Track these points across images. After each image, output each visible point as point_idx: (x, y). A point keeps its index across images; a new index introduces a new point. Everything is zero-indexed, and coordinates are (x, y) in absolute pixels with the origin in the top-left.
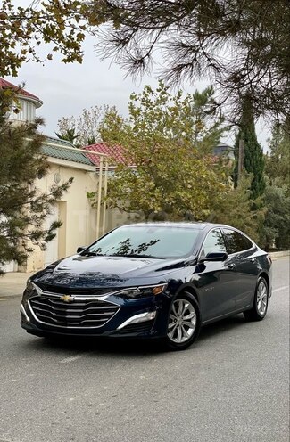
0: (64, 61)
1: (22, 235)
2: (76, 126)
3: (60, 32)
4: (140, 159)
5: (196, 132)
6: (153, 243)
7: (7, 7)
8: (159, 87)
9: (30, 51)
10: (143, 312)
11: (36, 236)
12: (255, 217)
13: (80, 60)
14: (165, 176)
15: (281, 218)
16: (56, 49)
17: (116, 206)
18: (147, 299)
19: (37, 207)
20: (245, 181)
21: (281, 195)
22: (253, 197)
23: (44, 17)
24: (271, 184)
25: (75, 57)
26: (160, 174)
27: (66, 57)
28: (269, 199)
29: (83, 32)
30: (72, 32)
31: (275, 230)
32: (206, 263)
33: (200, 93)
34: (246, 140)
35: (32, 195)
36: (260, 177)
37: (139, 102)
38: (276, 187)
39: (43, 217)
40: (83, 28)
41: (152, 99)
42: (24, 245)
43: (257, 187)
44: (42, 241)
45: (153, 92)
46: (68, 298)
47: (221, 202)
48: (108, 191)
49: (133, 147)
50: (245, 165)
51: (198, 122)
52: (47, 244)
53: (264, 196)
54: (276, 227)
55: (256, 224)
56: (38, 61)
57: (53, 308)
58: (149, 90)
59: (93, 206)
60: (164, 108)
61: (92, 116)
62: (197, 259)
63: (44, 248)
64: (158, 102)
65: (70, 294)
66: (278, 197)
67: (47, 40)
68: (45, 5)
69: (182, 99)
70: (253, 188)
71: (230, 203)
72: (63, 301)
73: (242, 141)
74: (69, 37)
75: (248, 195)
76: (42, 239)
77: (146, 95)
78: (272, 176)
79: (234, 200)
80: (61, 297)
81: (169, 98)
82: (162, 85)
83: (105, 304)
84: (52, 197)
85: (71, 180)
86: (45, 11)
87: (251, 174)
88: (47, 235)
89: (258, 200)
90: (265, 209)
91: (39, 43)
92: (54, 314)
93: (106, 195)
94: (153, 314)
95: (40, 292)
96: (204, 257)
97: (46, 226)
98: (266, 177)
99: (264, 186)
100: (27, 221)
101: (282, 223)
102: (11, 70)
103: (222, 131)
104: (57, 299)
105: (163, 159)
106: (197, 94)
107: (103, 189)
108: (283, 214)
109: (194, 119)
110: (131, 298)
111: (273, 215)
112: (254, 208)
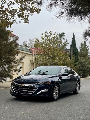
0: (24, 23)
1: (11, 70)
2: (28, 44)
3: (23, 15)
4: (44, 51)
5: (60, 44)
6: (47, 71)
7: (9, 9)
8: (49, 32)
9: (15, 20)
10: (44, 89)
11: (15, 71)
12: (76, 68)
13: (28, 23)
14: (51, 56)
15: (83, 68)
16: (21, 20)
17: (38, 64)
18: (45, 85)
19: (16, 63)
20: (73, 58)
21: (83, 62)
22: (75, 62)
23: (18, 11)
24: (80, 59)
25: (27, 22)
26: (49, 55)
27: (24, 22)
28: (80, 63)
29: (29, 15)
30: (26, 15)
31: (81, 72)
32: (62, 77)
33: (61, 34)
34: (73, 47)
35: (14, 59)
36: (77, 57)
37: (44, 36)
38: (82, 60)
39: (17, 65)
40: (29, 14)
41: (48, 35)
42: (12, 73)
43: (76, 60)
44: (17, 72)
45: (48, 33)
46: (23, 85)
47: (66, 63)
48: (36, 60)
49: (42, 48)
50: (73, 53)
51: (60, 41)
52: (18, 73)
53: (78, 62)
54: (82, 71)
55: (76, 70)
56: (17, 23)
57: (19, 88)
58: (47, 32)
59: (32, 64)
60: (51, 37)
61: (32, 41)
62: (59, 75)
63: (17, 74)
64: (49, 36)
65: (24, 84)
66: (82, 63)
67: (19, 17)
68: (19, 8)
69: (56, 35)
70: (75, 60)
71: (69, 63)
72: (22, 86)
73: (72, 47)
74: (25, 16)
75: (74, 62)
76: (17, 71)
77: (46, 34)
78: (81, 57)
79: (70, 63)
80: (21, 85)
81: (52, 35)
82: (50, 31)
83: (33, 87)
84: (20, 60)
85: (25, 55)
86: (19, 9)
87: (75, 56)
88: (18, 70)
89: (77, 63)
90: (79, 66)
91: (17, 18)
92: (19, 90)
93: (35, 61)
94: (47, 90)
95: (16, 84)
96: (61, 75)
97: (18, 68)
98: (79, 57)
99: (78, 60)
100: (13, 66)
101: (84, 70)
102: (9, 26)
103: (67, 44)
104: (20, 86)
105: (50, 51)
106: (60, 34)
107: (34, 59)
108: (84, 67)
109: (59, 40)
110: (41, 85)
111: (81, 67)
112: (76, 65)
